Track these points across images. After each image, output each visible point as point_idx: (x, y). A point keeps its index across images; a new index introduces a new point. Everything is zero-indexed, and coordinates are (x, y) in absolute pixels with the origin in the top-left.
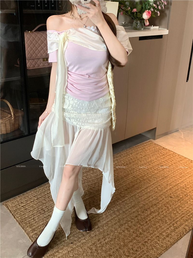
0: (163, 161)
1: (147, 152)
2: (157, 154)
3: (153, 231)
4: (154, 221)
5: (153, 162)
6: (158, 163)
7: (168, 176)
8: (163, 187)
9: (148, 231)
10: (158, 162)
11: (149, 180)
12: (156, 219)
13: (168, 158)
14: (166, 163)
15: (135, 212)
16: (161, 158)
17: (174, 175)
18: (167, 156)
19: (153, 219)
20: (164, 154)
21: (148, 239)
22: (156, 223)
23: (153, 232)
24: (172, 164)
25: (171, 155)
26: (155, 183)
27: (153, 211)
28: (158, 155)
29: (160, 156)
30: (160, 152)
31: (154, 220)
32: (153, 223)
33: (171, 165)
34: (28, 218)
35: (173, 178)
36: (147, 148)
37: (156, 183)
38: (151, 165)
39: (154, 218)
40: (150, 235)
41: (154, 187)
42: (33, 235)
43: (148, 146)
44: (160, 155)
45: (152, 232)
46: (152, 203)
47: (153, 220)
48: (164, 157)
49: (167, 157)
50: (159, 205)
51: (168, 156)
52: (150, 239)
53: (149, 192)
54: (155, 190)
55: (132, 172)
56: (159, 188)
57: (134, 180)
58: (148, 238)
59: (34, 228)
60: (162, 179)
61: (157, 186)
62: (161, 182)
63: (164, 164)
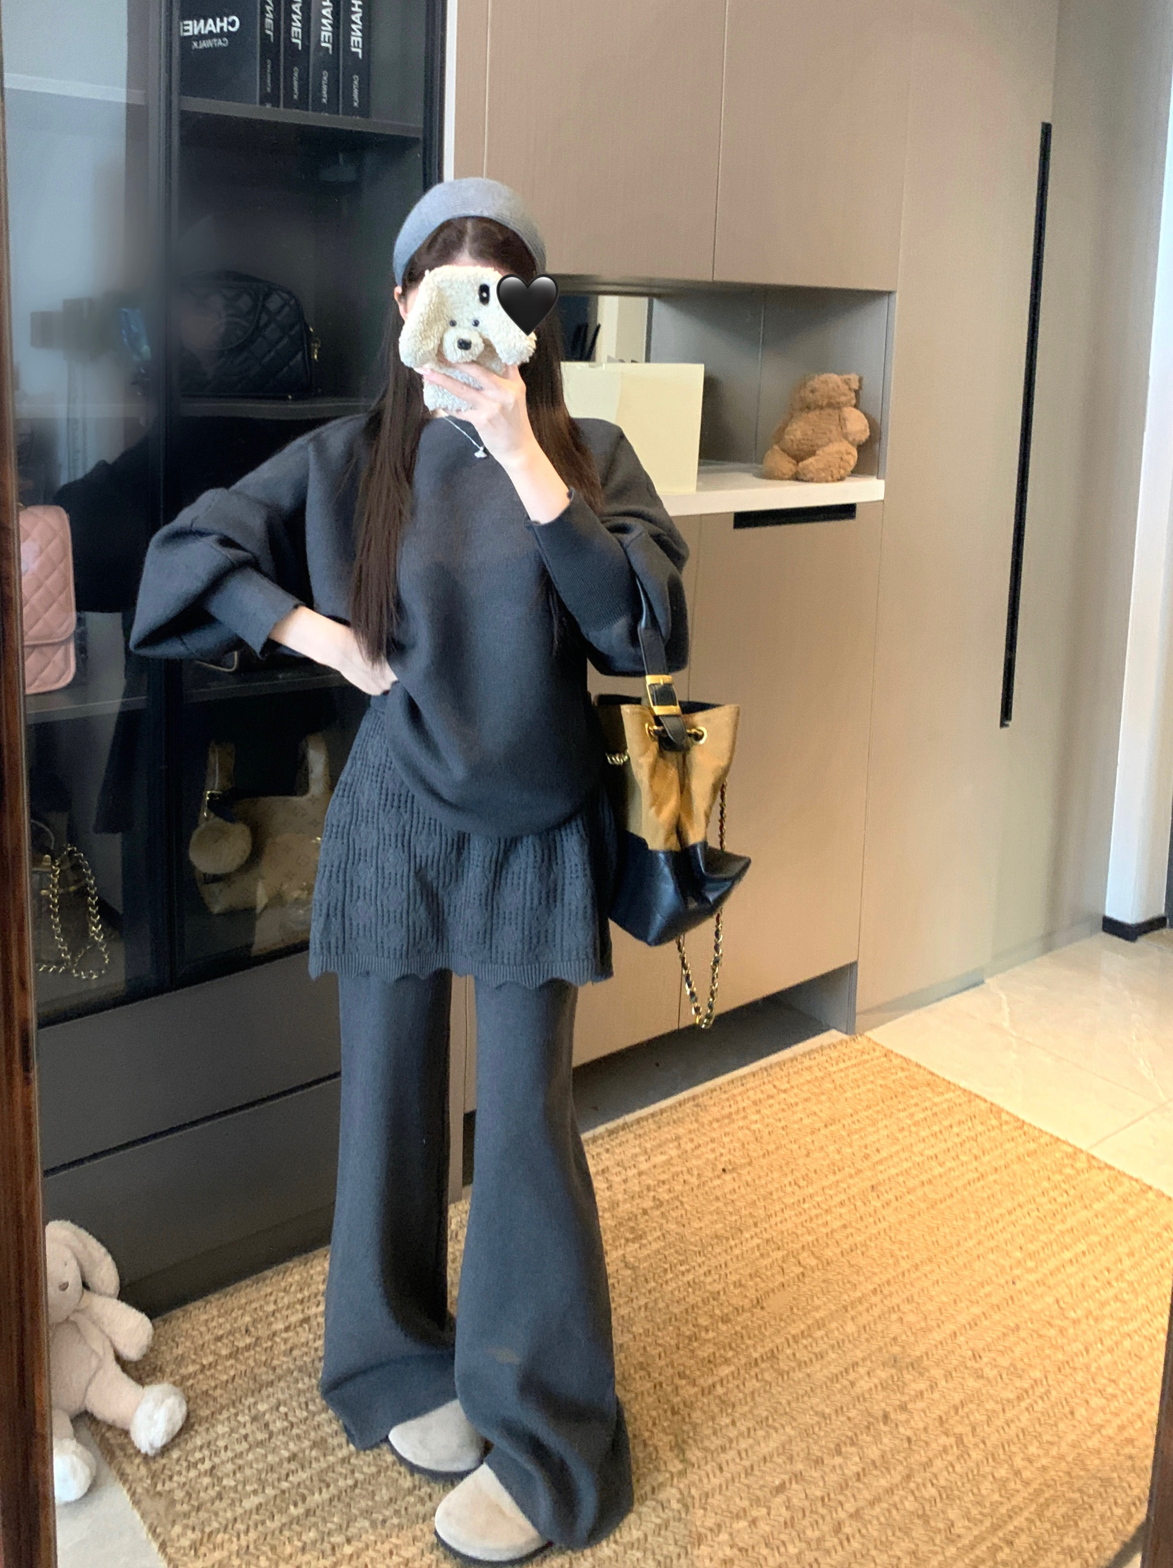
0: (931, 1152)
1: (846, 1095)
2: (900, 1111)
4: (881, 1524)
5: (876, 1158)
6: (906, 1165)
7: (960, 1243)
8: (932, 1313)
10: (902, 1160)
11: (852, 1266)
12: (895, 1512)
13: (957, 1140)
14: (951, 1169)
15: (771, 1461)
16: (924, 1134)
17: (992, 1243)
19: (877, 1510)
20: (937, 1114)
22: (891, 1533)
24: (982, 1177)
25: (979, 1119)
26: (889, 1283)
27: (874, 1461)
28: (902, 1115)
29: (917, 1124)
30: (912, 1102)
31: (883, 1519)
32: (876, 1534)
33: (980, 1179)
35: (991, 1257)
37: (894, 1288)
38: (869, 1174)
39: (885, 1505)
41: (880, 1304)
43: (848, 1063)
44: (912, 1115)
46: (868, 1410)
47: (874, 1513)
48: (936, 1128)
49: (956, 1129)
50: (908, 1421)
51: (959, 1124)
53: (854, 1339)
54: (888, 1327)
55: (762, 1212)
56: (910, 1318)
57: (772, 1265)
60: (923, 1262)
61: (898, 1306)
62: (918, 1278)
63: (938, 1170)
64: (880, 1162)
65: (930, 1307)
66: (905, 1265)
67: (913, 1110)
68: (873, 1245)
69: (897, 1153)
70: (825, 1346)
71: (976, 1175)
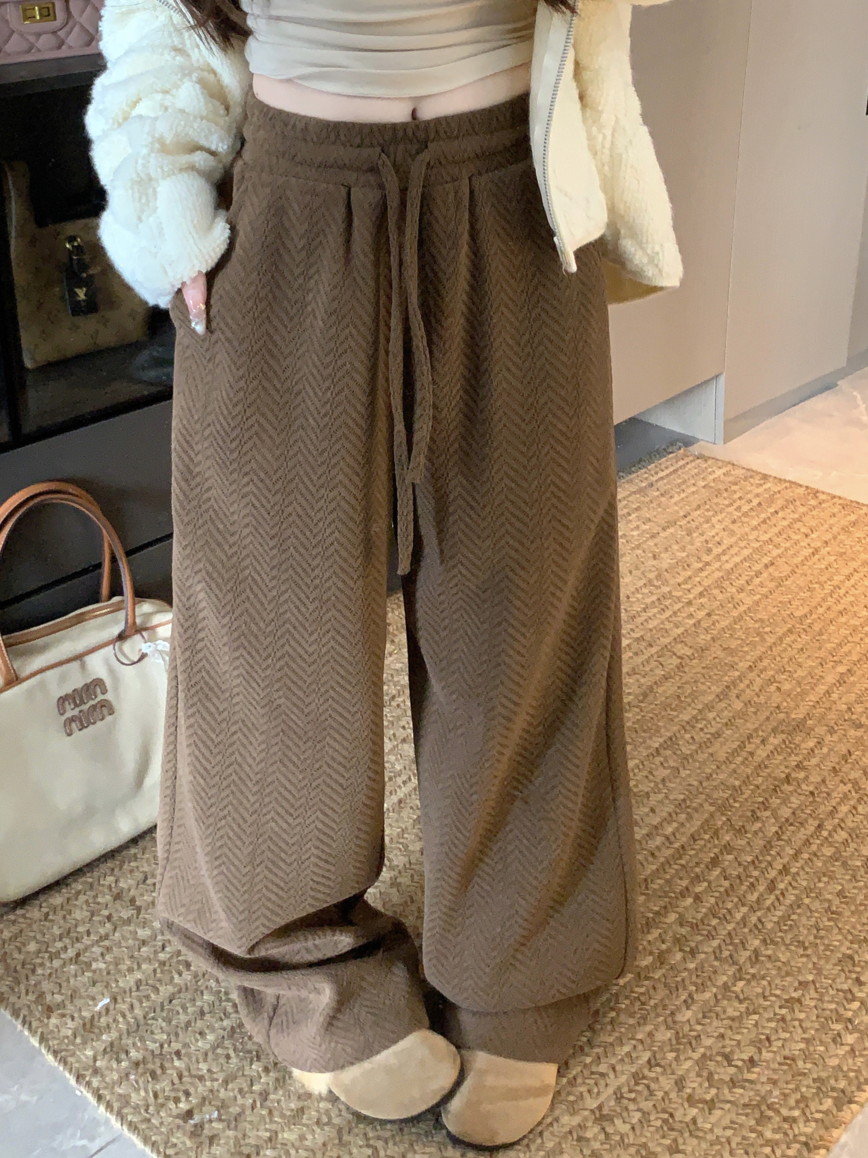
0: (765, 537)
1: (673, 501)
2: (728, 506)
3: (818, 930)
4: (807, 873)
5: (718, 550)
6: (746, 552)
7: (811, 612)
8: (803, 678)
9: (789, 936)
10: (742, 548)
11: (724, 649)
12: (815, 859)
13: (785, 523)
14: (786, 549)
16: (755, 523)
17: (840, 607)
18: (776, 512)
19: (801, 862)
20: (760, 504)
21: (800, 983)
22: (816, 880)
23: (816, 937)
24: (816, 551)
25: (798, 503)
26: (761, 659)
27: (787, 820)
28: (731, 509)
29: (745, 515)
30: (736, 496)
31: (807, 869)
32: (804, 883)
33: (813, 554)
34: (46, 955)
35: (843, 620)
36: (668, 483)
37: (765, 662)
38: (717, 565)
39: (806, 856)
40: (802, 956)
41: (758, 679)
42: (95, 1060)
43: (667, 472)
44: (739, 508)
45: (811, 938)
46: (770, 775)
47: (798, 865)
48: (763, 516)
49: (781, 514)
50: (806, 778)
51: (782, 509)
52: (810, 978)
53: (742, 715)
54: (769, 698)
56: (786, 686)
57: (648, 661)
58: (801, 978)
59: (93, 1017)
60: (785, 635)
61: (773, 676)
62: (785, 650)
63: (775, 552)
64: (724, 553)
65: (800, 673)
66: (770, 640)
67: (738, 503)
68: (737, 627)
69: (736, 542)
70: (720, 725)
71: (811, 550)
